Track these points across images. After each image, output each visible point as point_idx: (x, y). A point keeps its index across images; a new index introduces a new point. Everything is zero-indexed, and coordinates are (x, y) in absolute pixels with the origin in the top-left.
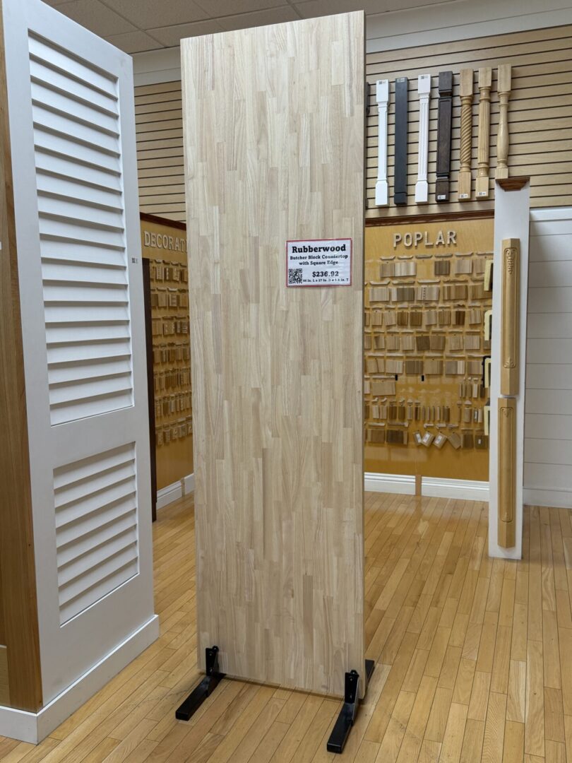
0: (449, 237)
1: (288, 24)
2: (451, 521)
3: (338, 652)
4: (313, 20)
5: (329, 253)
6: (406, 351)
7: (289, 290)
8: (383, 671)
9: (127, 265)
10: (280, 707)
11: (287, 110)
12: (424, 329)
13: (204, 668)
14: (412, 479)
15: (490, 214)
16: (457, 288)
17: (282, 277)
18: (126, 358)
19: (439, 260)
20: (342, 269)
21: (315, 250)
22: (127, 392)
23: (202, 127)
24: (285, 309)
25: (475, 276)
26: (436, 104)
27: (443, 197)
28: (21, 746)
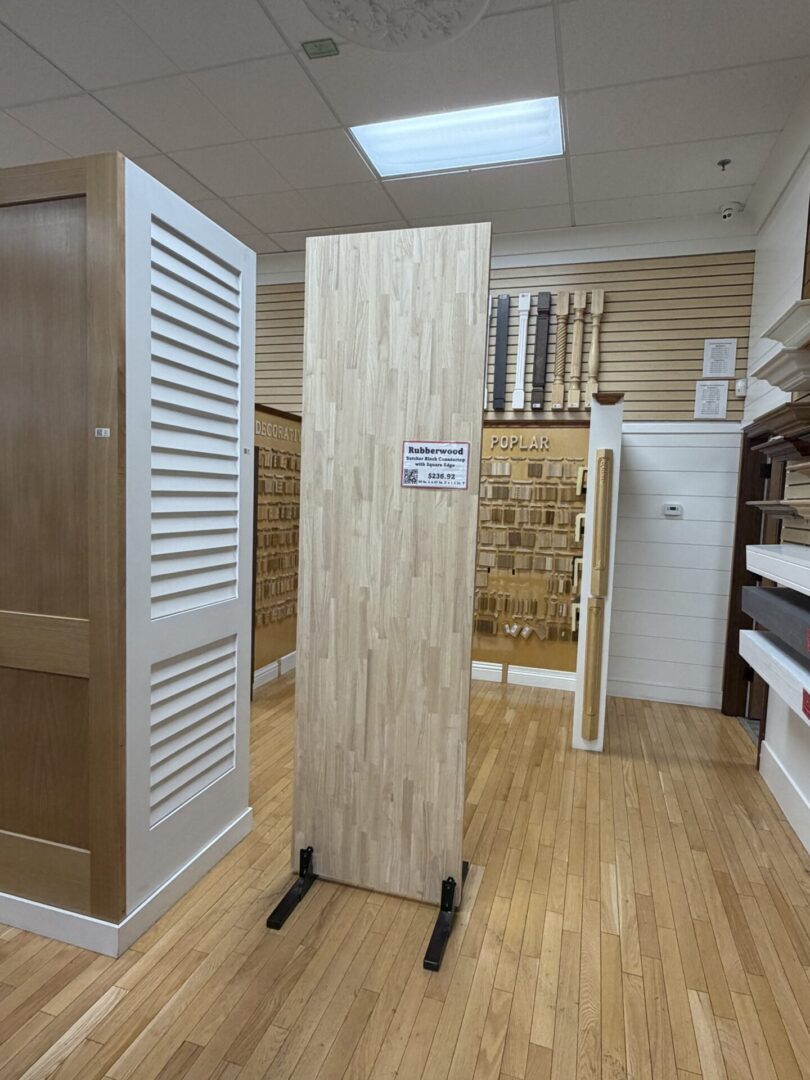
0: (542, 442)
1: (415, 230)
2: (535, 710)
3: (435, 858)
4: (439, 229)
5: (446, 456)
6: (498, 546)
7: (403, 490)
8: (478, 873)
9: (238, 455)
10: (374, 914)
11: (410, 314)
12: (516, 526)
13: (297, 868)
14: (499, 667)
15: (586, 424)
16: (547, 489)
17: (396, 477)
18: (233, 549)
19: (532, 462)
20: (460, 471)
21: (432, 451)
22: (232, 583)
23: (323, 324)
24: (398, 509)
25: (564, 480)
26: (534, 320)
27: (538, 406)
28: (101, 960)
